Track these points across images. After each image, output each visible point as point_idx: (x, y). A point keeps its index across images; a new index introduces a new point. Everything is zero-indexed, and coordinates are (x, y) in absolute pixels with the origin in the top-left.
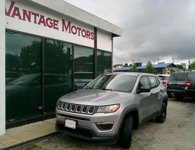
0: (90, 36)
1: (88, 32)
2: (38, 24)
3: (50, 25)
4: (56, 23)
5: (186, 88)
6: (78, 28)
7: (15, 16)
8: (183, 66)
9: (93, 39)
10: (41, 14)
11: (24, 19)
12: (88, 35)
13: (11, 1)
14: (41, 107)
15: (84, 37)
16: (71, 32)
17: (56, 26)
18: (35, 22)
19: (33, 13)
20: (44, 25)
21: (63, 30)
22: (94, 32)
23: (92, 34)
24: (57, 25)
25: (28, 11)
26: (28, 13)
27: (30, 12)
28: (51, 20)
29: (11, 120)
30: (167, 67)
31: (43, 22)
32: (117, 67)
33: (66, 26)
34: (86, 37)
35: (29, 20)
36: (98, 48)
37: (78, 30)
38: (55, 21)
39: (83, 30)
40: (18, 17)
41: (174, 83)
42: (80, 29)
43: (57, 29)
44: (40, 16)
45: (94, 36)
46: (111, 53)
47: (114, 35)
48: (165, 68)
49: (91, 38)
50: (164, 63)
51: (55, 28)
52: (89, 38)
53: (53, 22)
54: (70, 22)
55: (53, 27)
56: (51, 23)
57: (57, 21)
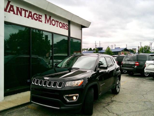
0: (65, 27)
1: (64, 24)
2: (27, 17)
3: (36, 18)
4: (40, 17)
5: (136, 67)
6: (56, 21)
7: (10, 12)
8: (134, 51)
9: (67, 29)
10: (29, 10)
11: (17, 14)
12: (63, 26)
13: (8, 1)
14: (29, 80)
15: (61, 27)
16: (51, 24)
17: (40, 20)
18: (25, 16)
19: (24, 10)
20: (31, 19)
21: (45, 23)
22: (68, 24)
23: (67, 26)
24: (41, 18)
25: (20, 8)
26: (20, 9)
27: (21, 9)
28: (37, 15)
29: (7, 90)
30: (122, 51)
31: (31, 16)
32: (83, 51)
33: (48, 19)
34: (62, 27)
35: (21, 15)
36: (71, 36)
37: (56, 23)
38: (39, 15)
39: (60, 23)
40: (13, 12)
41: (127, 63)
42: (58, 22)
43: (41, 21)
44: (29, 12)
45: (68, 27)
46: (81, 40)
47: (83, 27)
48: (120, 52)
49: (66, 29)
50: (119, 48)
51: (39, 21)
52: (65, 29)
53: (38, 16)
54: (51, 17)
55: (38, 20)
56: (36, 17)
57: (41, 16)
